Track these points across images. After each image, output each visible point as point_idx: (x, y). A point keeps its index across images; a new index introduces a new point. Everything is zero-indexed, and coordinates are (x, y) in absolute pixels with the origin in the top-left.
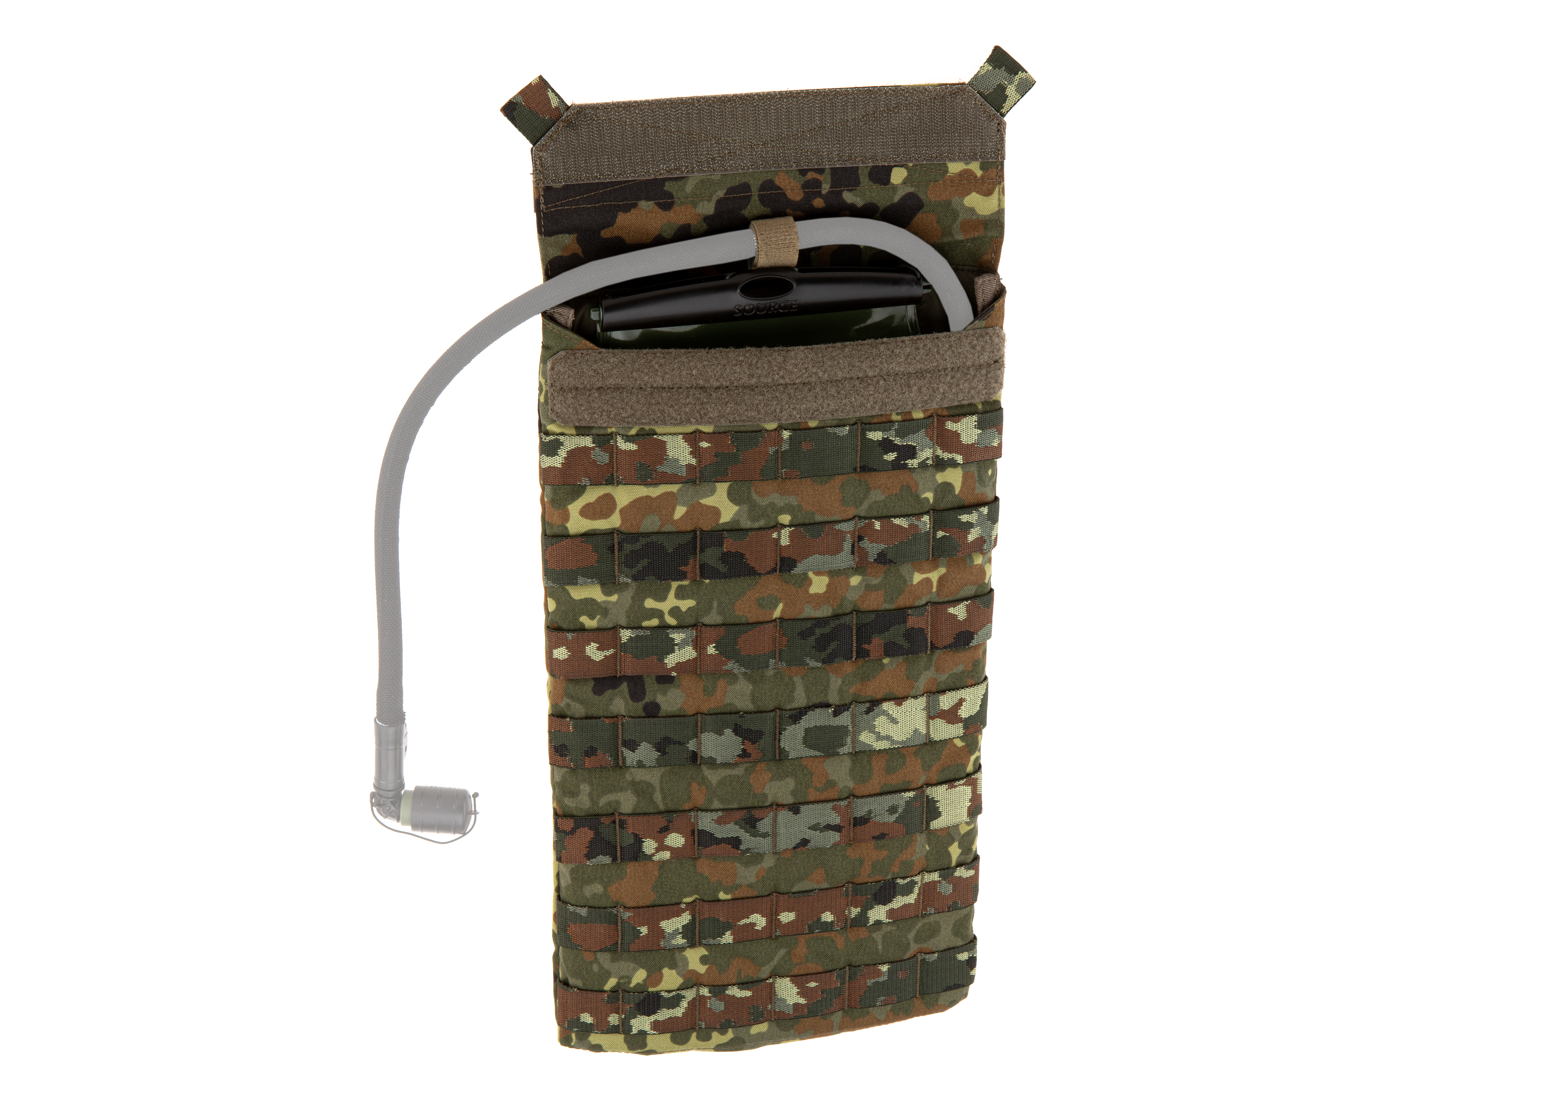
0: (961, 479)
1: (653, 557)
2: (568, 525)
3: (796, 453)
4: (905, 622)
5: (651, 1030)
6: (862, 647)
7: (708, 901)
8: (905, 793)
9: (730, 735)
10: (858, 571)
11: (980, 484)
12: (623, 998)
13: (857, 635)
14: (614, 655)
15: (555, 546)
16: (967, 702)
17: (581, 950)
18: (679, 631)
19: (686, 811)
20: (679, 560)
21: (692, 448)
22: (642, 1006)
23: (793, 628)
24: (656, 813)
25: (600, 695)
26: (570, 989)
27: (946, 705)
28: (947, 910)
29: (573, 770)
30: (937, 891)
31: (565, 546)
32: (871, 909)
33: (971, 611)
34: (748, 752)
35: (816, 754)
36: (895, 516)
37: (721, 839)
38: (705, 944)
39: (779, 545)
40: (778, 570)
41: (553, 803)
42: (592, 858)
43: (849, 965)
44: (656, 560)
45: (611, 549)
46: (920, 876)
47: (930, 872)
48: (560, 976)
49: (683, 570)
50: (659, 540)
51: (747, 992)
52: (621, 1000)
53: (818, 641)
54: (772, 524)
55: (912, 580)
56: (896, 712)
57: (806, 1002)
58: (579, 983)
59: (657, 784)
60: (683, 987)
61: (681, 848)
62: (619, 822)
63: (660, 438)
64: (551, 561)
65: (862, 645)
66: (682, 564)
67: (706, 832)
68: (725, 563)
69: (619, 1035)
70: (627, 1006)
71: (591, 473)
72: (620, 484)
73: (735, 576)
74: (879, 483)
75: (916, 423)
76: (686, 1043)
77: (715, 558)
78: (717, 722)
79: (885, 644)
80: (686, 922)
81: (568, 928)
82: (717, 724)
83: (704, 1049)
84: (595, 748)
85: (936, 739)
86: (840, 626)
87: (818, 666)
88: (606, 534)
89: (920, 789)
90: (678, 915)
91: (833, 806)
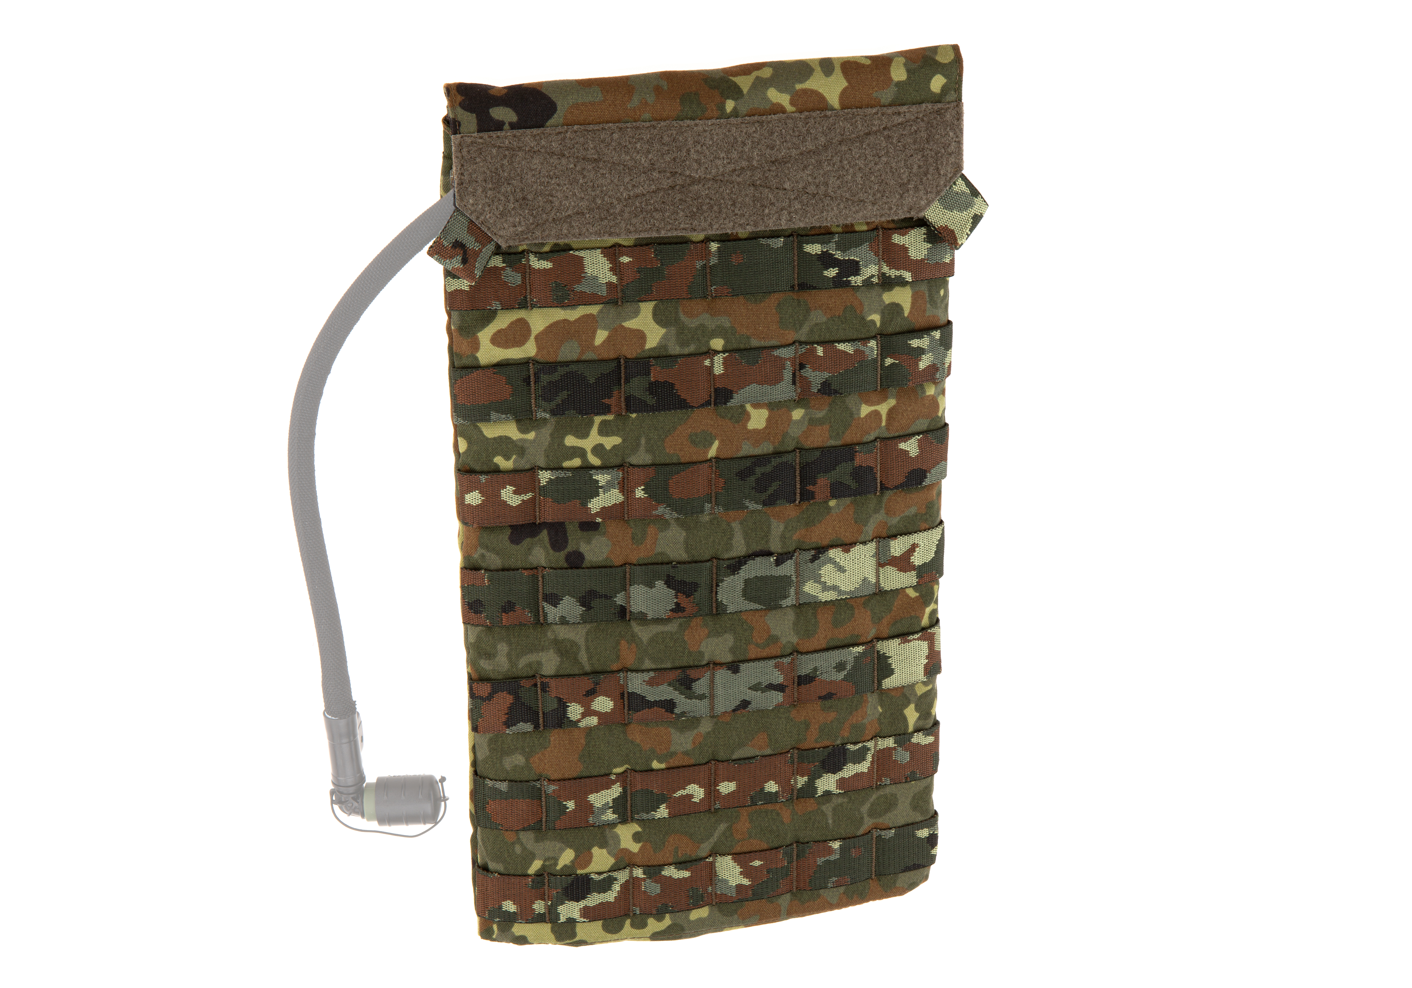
0: (910, 299)
1: (573, 388)
2: (479, 355)
3: (726, 267)
4: (852, 460)
5: (581, 918)
6: (806, 489)
7: (640, 771)
8: (853, 648)
9: (662, 588)
10: (800, 404)
11: (931, 305)
12: (548, 882)
13: (800, 476)
14: (533, 500)
15: (464, 379)
16: (920, 547)
17: (502, 830)
18: (603, 472)
19: (614, 671)
20: (602, 392)
21: (612, 264)
22: (570, 890)
23: (730, 468)
24: (581, 675)
25: (517, 544)
26: (490, 874)
27: (898, 551)
28: (904, 781)
29: (489, 628)
30: (892, 759)
31: (476, 378)
32: (819, 778)
33: (923, 447)
34: (682, 606)
35: (757, 608)
36: (839, 341)
37: (653, 702)
38: (638, 820)
39: (712, 374)
40: (712, 402)
41: (468, 667)
42: (512, 726)
43: (797, 842)
44: (576, 392)
45: (527, 381)
46: (873, 741)
47: (884, 737)
48: (479, 861)
49: (607, 403)
50: (579, 370)
51: (685, 872)
52: (547, 885)
53: (758, 480)
54: (704, 349)
55: (859, 413)
56: (844, 560)
57: (750, 883)
58: (500, 867)
59: (582, 642)
60: (614, 869)
61: (610, 712)
62: (541, 685)
63: (577, 253)
64: (460, 396)
65: (807, 486)
66: (605, 396)
67: (637, 695)
68: (653, 394)
69: (545, 925)
70: (554, 891)
71: (502, 296)
72: (534, 307)
73: (665, 409)
74: (821, 303)
75: (859, 235)
76: (620, 932)
77: (642, 389)
78: (648, 573)
79: (831, 484)
80: (616, 795)
81: (487, 806)
82: (648, 575)
83: (639, 938)
84: (513, 603)
85: (886, 589)
86: (782, 464)
87: (758, 508)
88: (520, 364)
89: (870, 643)
90: (608, 787)
91: (775, 664)
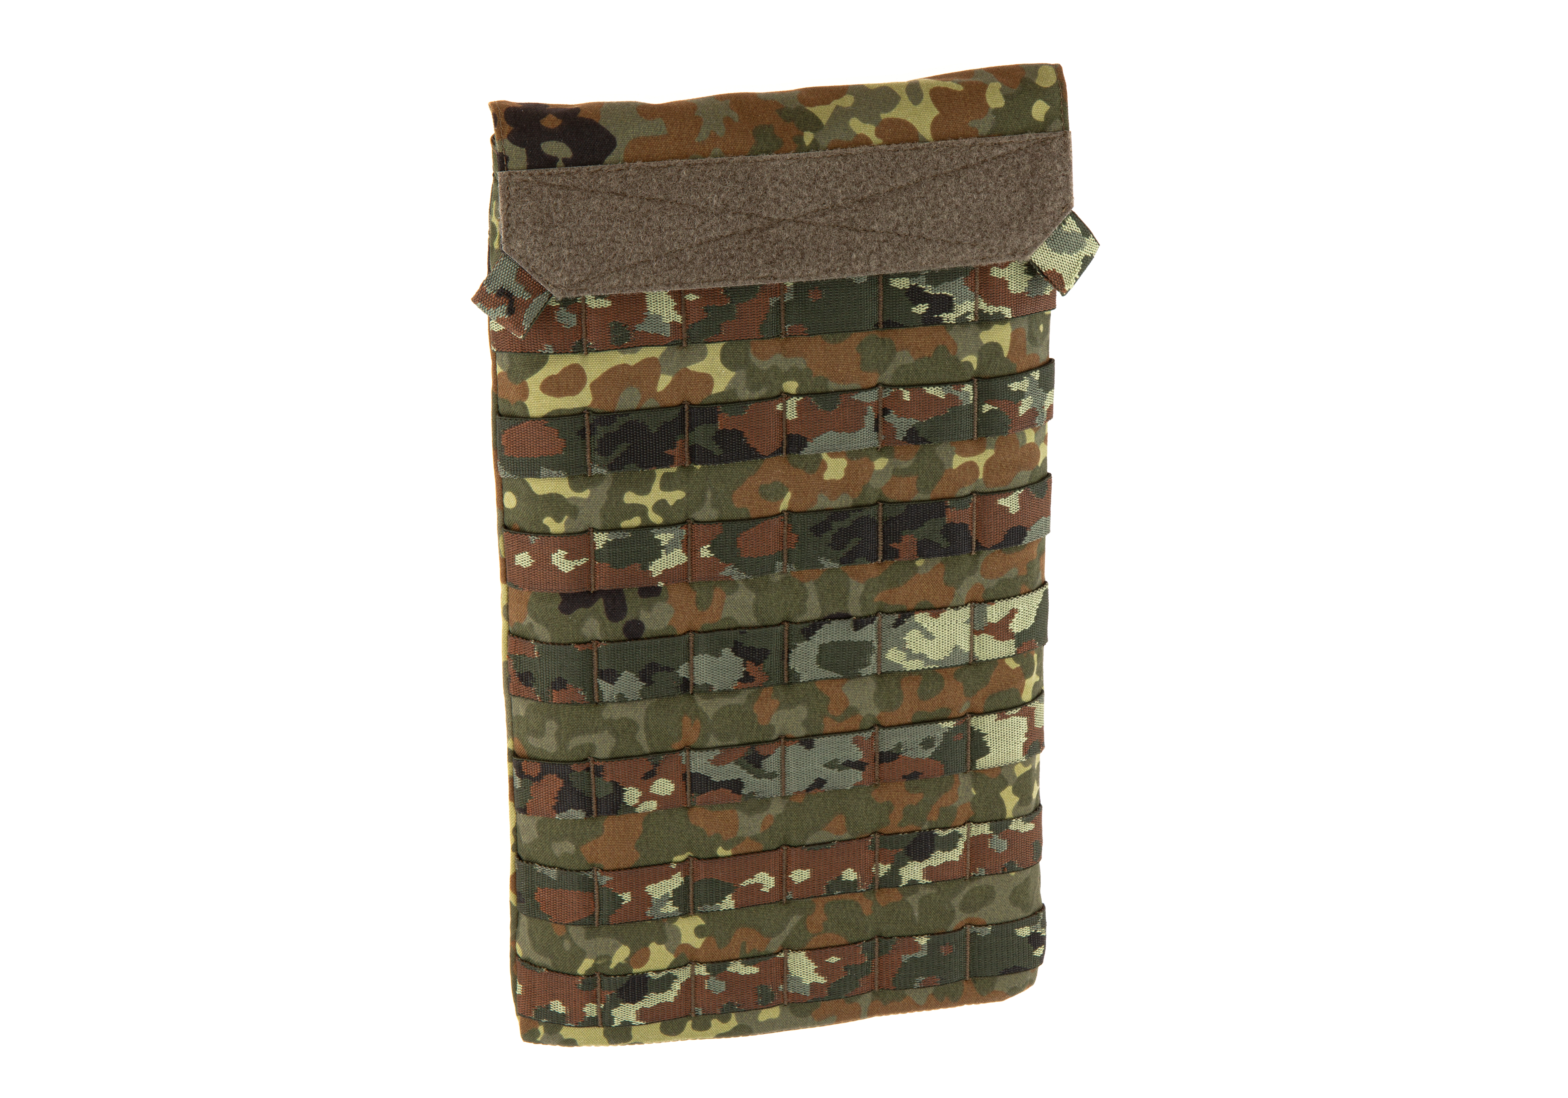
0: (1009, 338)
1: (634, 440)
2: (527, 404)
3: (802, 304)
4: (943, 515)
5: (637, 1020)
6: (890, 546)
7: (704, 859)
8: (943, 723)
9: (729, 656)
10: (883, 452)
11: (1031, 343)
12: (600, 982)
13: (883, 532)
14: (588, 565)
15: (509, 428)
16: (1019, 613)
17: (550, 921)
18: (665, 530)
19: (676, 751)
20: (664, 442)
21: (677, 302)
22: (626, 991)
23: (804, 522)
24: (639, 756)
25: (569, 614)
26: (533, 969)
27: (995, 617)
28: (1001, 872)
29: (540, 704)
30: (987, 847)
31: (523, 429)
32: (903, 866)
33: (1024, 503)
34: (751, 675)
35: (833, 676)
36: (928, 385)
37: (719, 782)
38: (702, 912)
39: (784, 419)
40: (784, 450)
41: (508, 741)
42: (562, 812)
43: (879, 936)
44: (637, 444)
45: (582, 433)
46: (965, 827)
47: (979, 823)
48: (521, 955)
49: (670, 453)
50: (640, 419)
51: (753, 968)
52: (599, 986)
53: (834, 536)
54: (776, 393)
55: (950, 464)
56: (932, 625)
57: (826, 981)
58: (546, 963)
59: (640, 721)
60: (674, 966)
61: (670, 796)
62: (594, 769)
64: (507, 448)
65: (890, 543)
66: (668, 447)
67: (701, 775)
68: (720, 444)
69: (597, 1028)
70: (607, 993)
71: (555, 338)
72: (590, 351)
73: (732, 460)
74: (908, 343)
76: (680, 1033)
77: (708, 438)
78: (713, 641)
79: (918, 542)
80: (677, 885)
81: (535, 894)
82: (713, 643)
83: (703, 1037)
84: (564, 680)
85: (981, 659)
86: (862, 519)
87: (835, 567)
88: (575, 415)
89: (963, 718)
90: (668, 877)
91: (854, 738)
